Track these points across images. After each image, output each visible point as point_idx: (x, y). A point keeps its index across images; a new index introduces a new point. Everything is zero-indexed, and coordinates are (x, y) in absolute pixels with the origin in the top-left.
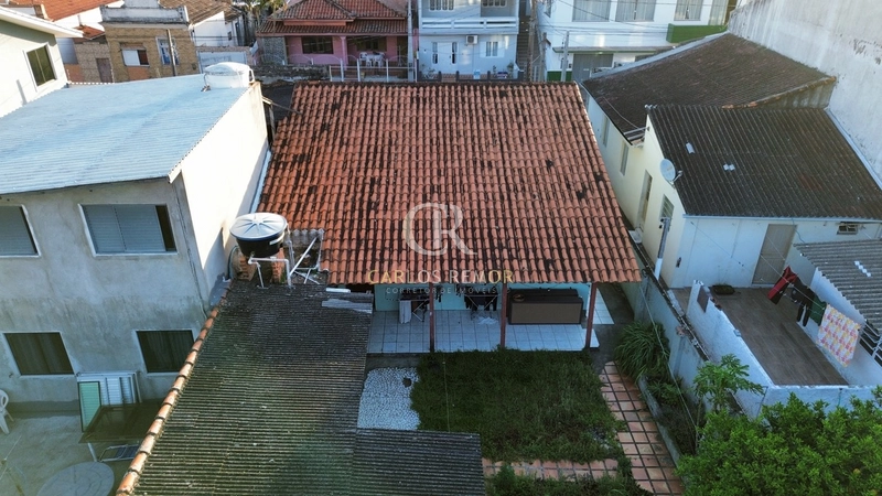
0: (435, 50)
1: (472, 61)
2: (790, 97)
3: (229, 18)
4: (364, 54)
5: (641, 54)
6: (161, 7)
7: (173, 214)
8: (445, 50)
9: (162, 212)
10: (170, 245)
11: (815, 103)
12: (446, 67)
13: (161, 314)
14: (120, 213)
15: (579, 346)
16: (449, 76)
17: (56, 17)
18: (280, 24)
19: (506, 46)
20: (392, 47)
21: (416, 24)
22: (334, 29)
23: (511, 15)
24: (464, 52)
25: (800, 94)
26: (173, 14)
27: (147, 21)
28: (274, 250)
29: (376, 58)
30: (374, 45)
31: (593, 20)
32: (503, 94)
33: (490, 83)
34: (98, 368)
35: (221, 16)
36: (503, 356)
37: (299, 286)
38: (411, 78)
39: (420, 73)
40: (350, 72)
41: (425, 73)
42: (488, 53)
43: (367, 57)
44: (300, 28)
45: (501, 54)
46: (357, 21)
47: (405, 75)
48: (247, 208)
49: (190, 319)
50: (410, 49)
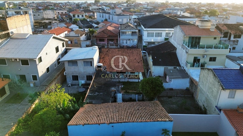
0: (123, 41)
1: (130, 44)
2: (171, 51)
3: (85, 35)
4: (110, 42)
5: (158, 42)
6: (75, 34)
7: (92, 62)
8: (125, 42)
9: (91, 62)
10: (91, 65)
11: (174, 52)
12: (125, 44)
13: (89, 73)
14: (87, 62)
15: (138, 81)
16: (125, 46)
17: (57, 35)
18: (95, 36)
19: (136, 41)
20: (115, 41)
21: (120, 37)
22: (105, 38)
23: (137, 36)
24: (128, 42)
25: (172, 51)
26: (77, 35)
27: (73, 36)
28: (101, 67)
29: (112, 42)
30: (112, 40)
31: (151, 37)
32: (130, 50)
33: (133, 47)
34: (81, 80)
35: (84, 35)
36: (128, 82)
37: (104, 71)
38: (119, 46)
39: (120, 45)
40: (108, 45)
41: (121, 45)
42: (133, 42)
43: (111, 42)
44: (98, 37)
45: (135, 42)
46: (109, 36)
47: (117, 46)
48: (97, 63)
49: (92, 74)
50: (118, 41)
